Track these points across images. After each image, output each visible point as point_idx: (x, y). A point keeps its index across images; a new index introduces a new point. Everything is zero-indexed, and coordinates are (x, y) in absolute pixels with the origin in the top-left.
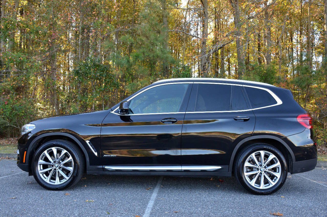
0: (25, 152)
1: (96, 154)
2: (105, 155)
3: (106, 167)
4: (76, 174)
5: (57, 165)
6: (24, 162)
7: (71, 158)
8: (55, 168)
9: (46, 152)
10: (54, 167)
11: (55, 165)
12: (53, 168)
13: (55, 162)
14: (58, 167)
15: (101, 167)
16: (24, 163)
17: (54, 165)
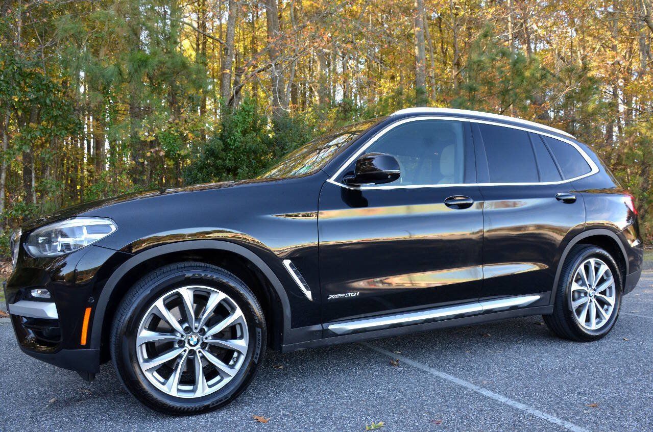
0: (88, 311)
1: (308, 294)
2: (332, 297)
3: (332, 327)
4: (258, 356)
5: (195, 339)
6: (84, 341)
7: (239, 313)
8: (191, 348)
9: (159, 304)
10: (187, 345)
11: (189, 340)
12: (185, 351)
13: (188, 330)
14: (199, 346)
15: (317, 327)
16: (83, 347)
17: (186, 341)
